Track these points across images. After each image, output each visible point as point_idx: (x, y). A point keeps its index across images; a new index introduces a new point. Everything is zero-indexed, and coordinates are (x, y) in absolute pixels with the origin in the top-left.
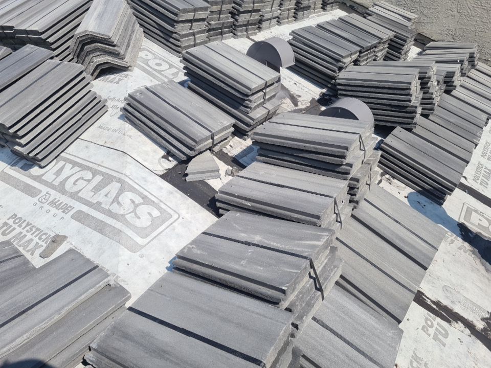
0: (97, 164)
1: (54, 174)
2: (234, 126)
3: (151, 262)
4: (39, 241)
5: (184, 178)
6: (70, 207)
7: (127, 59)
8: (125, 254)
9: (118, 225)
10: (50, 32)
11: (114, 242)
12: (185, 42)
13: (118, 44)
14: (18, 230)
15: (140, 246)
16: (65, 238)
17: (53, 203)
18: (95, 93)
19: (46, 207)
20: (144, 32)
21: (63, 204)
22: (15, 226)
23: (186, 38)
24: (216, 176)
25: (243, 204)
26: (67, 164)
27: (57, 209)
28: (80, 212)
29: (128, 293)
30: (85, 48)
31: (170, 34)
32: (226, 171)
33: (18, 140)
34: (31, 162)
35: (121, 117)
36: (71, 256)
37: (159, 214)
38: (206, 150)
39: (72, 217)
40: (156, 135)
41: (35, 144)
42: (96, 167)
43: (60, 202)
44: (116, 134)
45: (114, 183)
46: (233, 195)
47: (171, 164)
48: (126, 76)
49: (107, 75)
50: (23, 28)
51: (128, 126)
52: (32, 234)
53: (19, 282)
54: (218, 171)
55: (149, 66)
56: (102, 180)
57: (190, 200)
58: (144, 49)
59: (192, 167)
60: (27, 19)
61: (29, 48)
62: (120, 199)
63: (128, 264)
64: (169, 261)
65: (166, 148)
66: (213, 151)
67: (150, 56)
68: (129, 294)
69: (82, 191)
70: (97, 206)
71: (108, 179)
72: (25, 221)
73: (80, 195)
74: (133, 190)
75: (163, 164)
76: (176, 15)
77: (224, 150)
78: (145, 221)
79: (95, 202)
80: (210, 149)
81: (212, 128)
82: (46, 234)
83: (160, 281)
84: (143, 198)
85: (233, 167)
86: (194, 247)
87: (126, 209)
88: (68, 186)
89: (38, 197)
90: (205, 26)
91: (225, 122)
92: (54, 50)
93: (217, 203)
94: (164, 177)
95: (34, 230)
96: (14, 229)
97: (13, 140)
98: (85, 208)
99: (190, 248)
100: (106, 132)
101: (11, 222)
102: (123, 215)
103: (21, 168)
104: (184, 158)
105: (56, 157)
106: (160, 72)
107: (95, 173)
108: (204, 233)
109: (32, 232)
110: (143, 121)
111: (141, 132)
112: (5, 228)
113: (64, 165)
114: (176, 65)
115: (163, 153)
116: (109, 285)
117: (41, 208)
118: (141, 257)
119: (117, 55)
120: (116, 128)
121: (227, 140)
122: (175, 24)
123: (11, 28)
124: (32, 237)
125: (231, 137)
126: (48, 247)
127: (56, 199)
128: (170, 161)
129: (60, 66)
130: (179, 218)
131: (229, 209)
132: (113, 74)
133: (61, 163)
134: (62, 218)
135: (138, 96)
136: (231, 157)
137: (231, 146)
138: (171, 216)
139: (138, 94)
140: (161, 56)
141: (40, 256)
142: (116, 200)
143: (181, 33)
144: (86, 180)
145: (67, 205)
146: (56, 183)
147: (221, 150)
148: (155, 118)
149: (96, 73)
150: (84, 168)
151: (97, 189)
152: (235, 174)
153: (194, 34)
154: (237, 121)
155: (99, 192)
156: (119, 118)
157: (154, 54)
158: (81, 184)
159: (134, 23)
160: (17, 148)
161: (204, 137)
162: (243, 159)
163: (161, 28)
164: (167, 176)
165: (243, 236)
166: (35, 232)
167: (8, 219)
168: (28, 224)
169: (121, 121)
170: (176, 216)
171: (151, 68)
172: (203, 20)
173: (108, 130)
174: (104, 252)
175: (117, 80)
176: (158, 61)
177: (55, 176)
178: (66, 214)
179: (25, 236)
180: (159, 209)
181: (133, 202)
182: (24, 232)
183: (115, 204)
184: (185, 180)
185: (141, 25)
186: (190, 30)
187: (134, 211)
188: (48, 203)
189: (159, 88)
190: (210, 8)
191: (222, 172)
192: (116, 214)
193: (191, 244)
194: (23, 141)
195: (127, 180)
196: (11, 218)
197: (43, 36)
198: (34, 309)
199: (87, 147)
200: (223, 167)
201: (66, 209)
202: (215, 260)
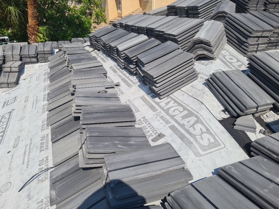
0: (187, 105)
1: (165, 104)
2: (273, 104)
3: (205, 166)
4: (152, 133)
5: (232, 126)
6: (169, 122)
7: (215, 54)
8: (192, 156)
9: (192, 139)
10: (180, 36)
11: (187, 147)
12: (251, 48)
13: (213, 46)
14: (145, 125)
15: (200, 154)
16: (164, 136)
17: (162, 117)
18: (195, 69)
19: (159, 118)
20: (227, 40)
21: (166, 119)
22: (144, 122)
23: (253, 47)
24: (252, 131)
25: (270, 155)
26: (172, 100)
27: (163, 120)
28: (173, 126)
29: (192, 176)
30: (196, 46)
31: (243, 43)
32: (261, 130)
33: (155, 84)
34: (156, 95)
35: (204, 84)
36: (168, 146)
37: (214, 141)
38: (251, 114)
39: (169, 127)
40: (222, 98)
41: (161, 88)
42: (186, 106)
43: (165, 118)
44: (200, 92)
45: (193, 117)
46: (265, 147)
47: (226, 116)
48: (212, 63)
49: (201, 60)
50: (168, 32)
51: (207, 89)
52: (150, 129)
53: (145, 149)
54: (255, 128)
55: (225, 59)
56: (188, 113)
57: (233, 140)
58: (225, 49)
59: (239, 121)
60: (171, 29)
61: (169, 43)
62: (195, 126)
63: (192, 162)
64: (214, 169)
65: (225, 106)
66: (254, 116)
67: (227, 54)
68: (193, 178)
69: (176, 116)
70: (182, 126)
71: (190, 114)
72: (148, 121)
73: (175, 117)
74: (203, 124)
75: (221, 115)
76: (251, 33)
77: (262, 117)
78: (205, 143)
79: (182, 123)
80: (253, 114)
81: (259, 103)
82: (156, 131)
83: (210, 178)
84: (207, 130)
85: (266, 130)
86: (233, 168)
87: (197, 132)
88: (171, 111)
89: (156, 112)
90: (267, 41)
91: (268, 101)
92: (179, 44)
93: (251, 148)
94: (220, 122)
95: (151, 127)
96: (143, 123)
97: (153, 84)
98: (176, 125)
99: (230, 167)
100: (194, 89)
101: (142, 120)
102: (195, 135)
103: (151, 97)
104: (235, 115)
105: (167, 96)
106: (231, 63)
107: (185, 109)
108: (240, 162)
109: (150, 128)
110: (217, 89)
111: (213, 94)
112: (139, 122)
113: (171, 101)
114: (241, 61)
115: (223, 108)
116: (184, 168)
117: (156, 118)
118: (200, 160)
119: (210, 51)
120: (200, 89)
121: (265, 112)
122: (248, 38)
123: (163, 32)
124: (150, 130)
125: (268, 111)
126: (156, 137)
127: (163, 116)
128: (226, 114)
129: (182, 54)
130: (225, 147)
131: (259, 154)
132: (204, 60)
133: (169, 99)
134: (165, 126)
135: (218, 75)
136: (266, 123)
137: (267, 116)
138: (220, 145)
139: (218, 74)
140: (233, 55)
141: (152, 140)
142: (193, 126)
143: (250, 43)
144: (179, 111)
145: (168, 120)
146: (165, 108)
147: (260, 116)
148: (225, 89)
149: (196, 59)
150: (180, 105)
151: (184, 117)
152: (266, 134)
153: (258, 45)
154: (276, 102)
155: (185, 119)
156: (203, 84)
157: (229, 53)
158: (177, 112)
159: (224, 35)
160: (154, 87)
161: (252, 106)
162: (274, 126)
163: (238, 39)
164: (223, 122)
165: (267, 174)
166: (152, 128)
167: (142, 118)
168: (149, 123)
169: (204, 86)
170: (223, 146)
171: (226, 60)
172: (267, 37)
173: (196, 89)
174: (182, 150)
175: (206, 64)
176: (231, 57)
177: (165, 105)
178: (167, 124)
179: (147, 128)
180: (215, 139)
181: (201, 130)
182: (147, 127)
183: (192, 128)
184: (233, 127)
185: (227, 37)
186: (257, 42)
187: (201, 135)
188: (159, 116)
189: (230, 72)
190: (273, 30)
191: (258, 130)
192: (192, 134)
193: (231, 165)
194: (157, 85)
195: (201, 117)
196: (143, 118)
197: (176, 38)
198: (150, 164)
199: (183, 95)
200: (259, 127)
201: (167, 122)
202: (246, 182)
